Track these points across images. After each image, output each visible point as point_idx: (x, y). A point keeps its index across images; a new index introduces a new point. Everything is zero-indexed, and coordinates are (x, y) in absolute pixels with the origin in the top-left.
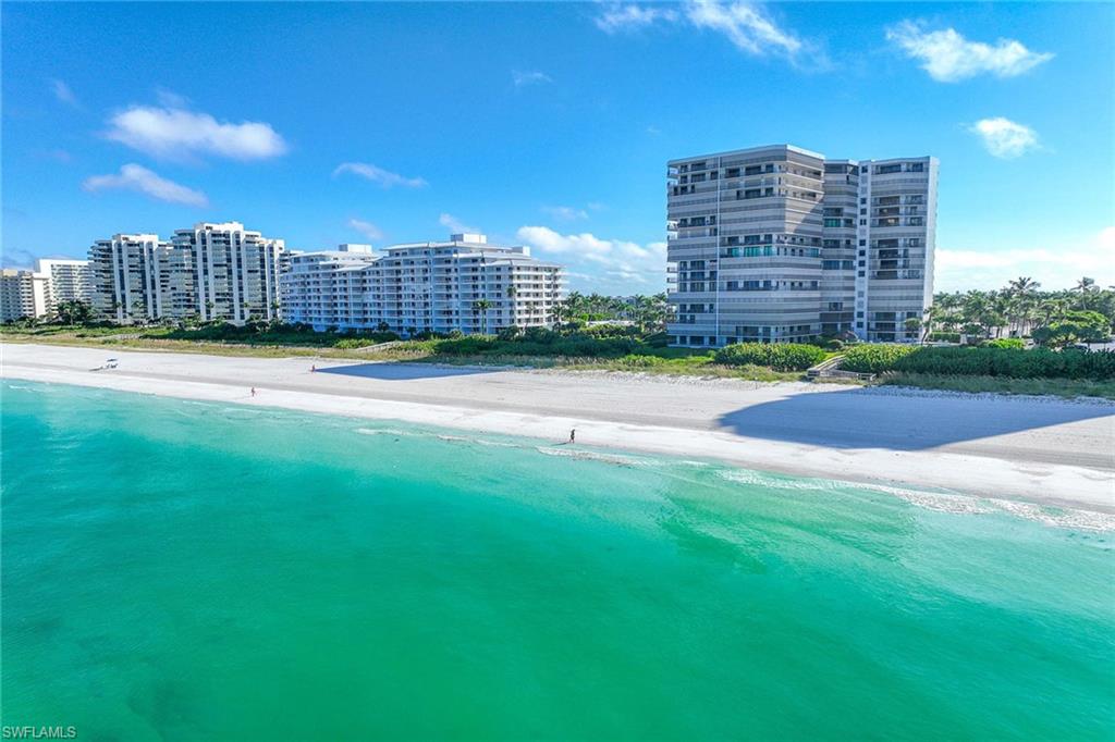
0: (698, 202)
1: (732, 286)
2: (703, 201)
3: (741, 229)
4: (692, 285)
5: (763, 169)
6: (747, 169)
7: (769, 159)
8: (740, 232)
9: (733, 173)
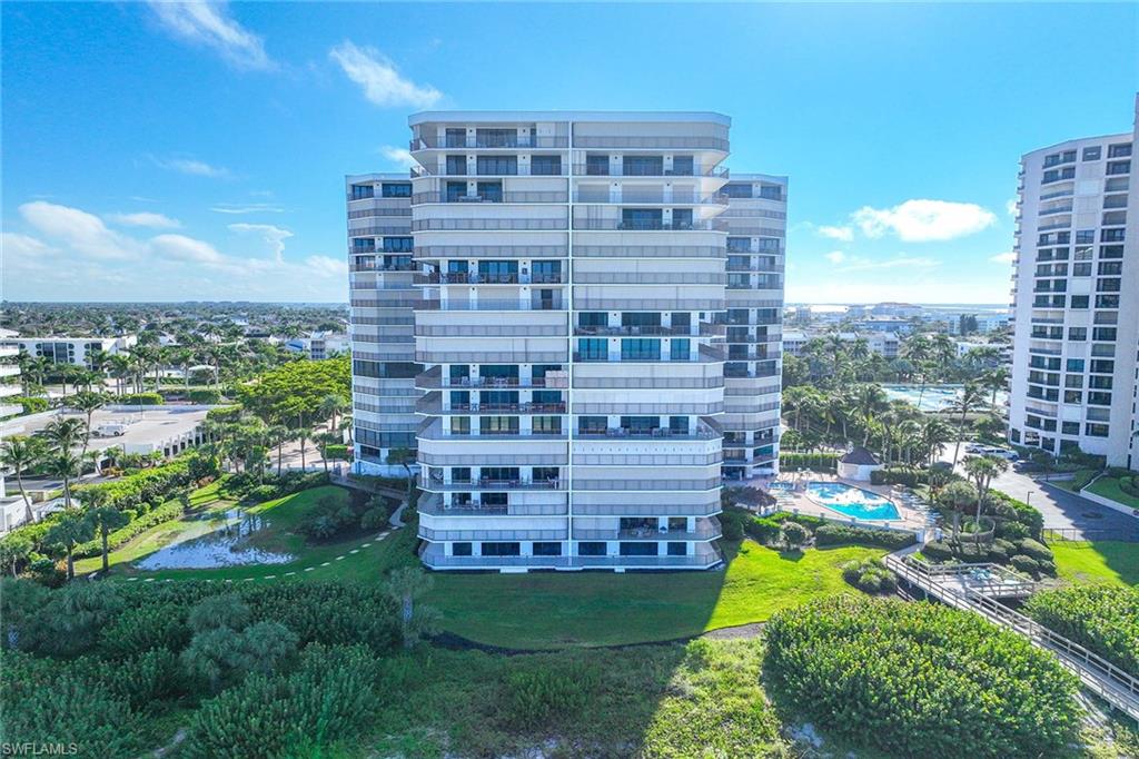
0: (513, 224)
1: (592, 427)
2: (527, 224)
3: (616, 298)
4: (485, 423)
5: (668, 164)
6: (627, 160)
7: (686, 142)
8: (614, 303)
9: (597, 164)
